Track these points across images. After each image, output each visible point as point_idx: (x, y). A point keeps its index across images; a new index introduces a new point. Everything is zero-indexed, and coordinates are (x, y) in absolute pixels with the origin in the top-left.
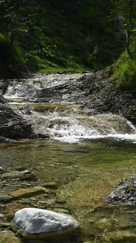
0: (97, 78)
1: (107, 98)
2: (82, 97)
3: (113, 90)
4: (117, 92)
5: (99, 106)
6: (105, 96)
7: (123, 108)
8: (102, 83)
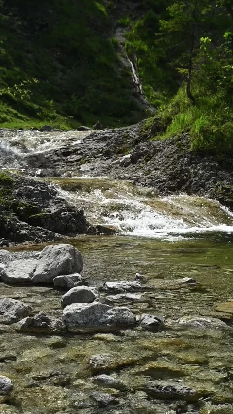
0: (130, 138)
1: (173, 169)
2: (117, 168)
3: (182, 156)
4: (191, 159)
5: (161, 182)
6: (168, 166)
7: (207, 184)
8: (154, 145)
